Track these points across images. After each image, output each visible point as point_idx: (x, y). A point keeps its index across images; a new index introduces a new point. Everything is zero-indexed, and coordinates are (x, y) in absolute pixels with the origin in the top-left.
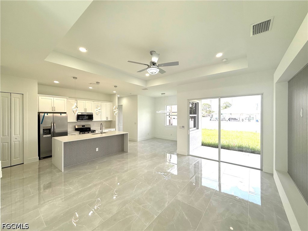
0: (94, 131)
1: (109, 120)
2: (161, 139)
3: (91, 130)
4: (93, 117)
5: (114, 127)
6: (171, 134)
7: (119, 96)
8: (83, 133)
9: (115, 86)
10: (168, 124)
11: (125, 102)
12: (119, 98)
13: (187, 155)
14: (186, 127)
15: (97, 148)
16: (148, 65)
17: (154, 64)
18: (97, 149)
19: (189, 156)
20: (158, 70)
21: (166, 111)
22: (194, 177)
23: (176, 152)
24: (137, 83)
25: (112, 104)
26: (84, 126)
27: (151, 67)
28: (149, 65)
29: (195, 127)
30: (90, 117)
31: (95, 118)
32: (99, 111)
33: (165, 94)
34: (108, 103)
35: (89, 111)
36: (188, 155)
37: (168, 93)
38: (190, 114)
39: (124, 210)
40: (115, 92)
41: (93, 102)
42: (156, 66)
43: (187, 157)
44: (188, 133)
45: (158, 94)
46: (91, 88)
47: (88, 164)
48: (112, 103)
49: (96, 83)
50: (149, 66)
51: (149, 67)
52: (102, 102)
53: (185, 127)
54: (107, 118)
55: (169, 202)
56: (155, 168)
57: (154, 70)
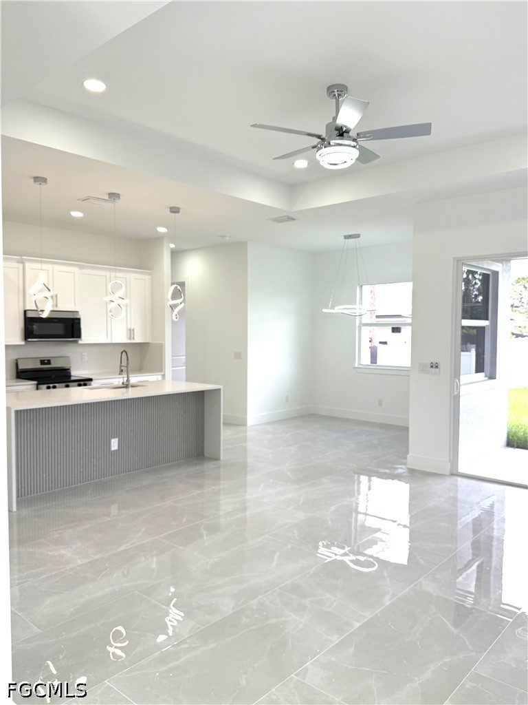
0: (84, 382)
1: (138, 339)
2: (338, 419)
3: (73, 378)
4: (79, 330)
5: (158, 368)
6: (380, 403)
7: (172, 246)
8: (49, 388)
9: (175, 210)
10: (366, 359)
11: (195, 269)
12: (175, 254)
13: (448, 473)
14: (445, 367)
15: (113, 440)
16: (319, 137)
17: (342, 132)
18: (114, 445)
19: (455, 478)
20: (355, 153)
21: (357, 306)
22: (474, 567)
23: (405, 464)
24: (258, 195)
25: (147, 278)
26: (49, 362)
27: (332, 142)
28: (324, 136)
29: (480, 368)
30: (68, 327)
31: (89, 334)
32: (121, 302)
33: (357, 236)
34: (133, 275)
35: (66, 305)
36: (452, 475)
37: (370, 235)
38: (464, 318)
39: (255, 607)
40: (162, 230)
41: (81, 267)
42: (349, 138)
43: (449, 481)
44: (452, 390)
45: (331, 237)
46: (76, 214)
47: (89, 492)
48: (149, 274)
49: (107, 198)
50: (323, 139)
51: (323, 142)
52: (110, 270)
53: (441, 366)
54: (131, 332)
55: (393, 596)
56: (333, 508)
57: (341, 155)
